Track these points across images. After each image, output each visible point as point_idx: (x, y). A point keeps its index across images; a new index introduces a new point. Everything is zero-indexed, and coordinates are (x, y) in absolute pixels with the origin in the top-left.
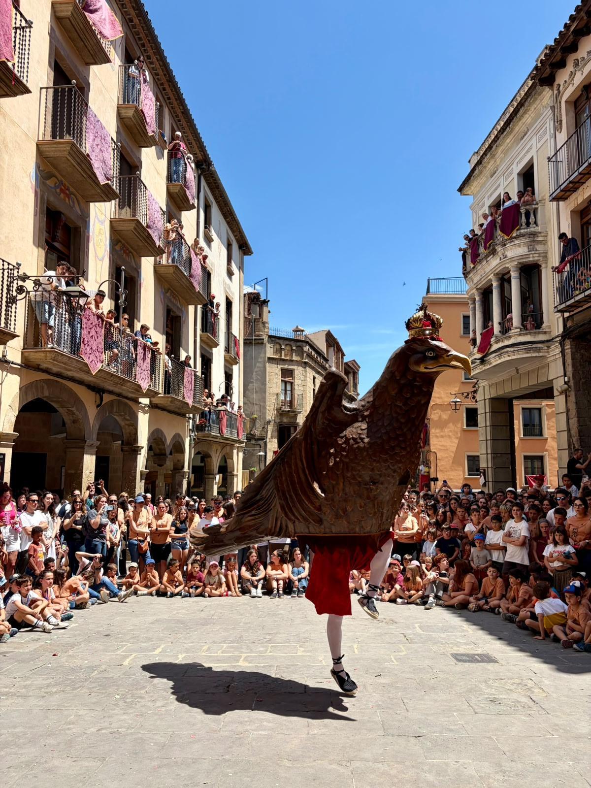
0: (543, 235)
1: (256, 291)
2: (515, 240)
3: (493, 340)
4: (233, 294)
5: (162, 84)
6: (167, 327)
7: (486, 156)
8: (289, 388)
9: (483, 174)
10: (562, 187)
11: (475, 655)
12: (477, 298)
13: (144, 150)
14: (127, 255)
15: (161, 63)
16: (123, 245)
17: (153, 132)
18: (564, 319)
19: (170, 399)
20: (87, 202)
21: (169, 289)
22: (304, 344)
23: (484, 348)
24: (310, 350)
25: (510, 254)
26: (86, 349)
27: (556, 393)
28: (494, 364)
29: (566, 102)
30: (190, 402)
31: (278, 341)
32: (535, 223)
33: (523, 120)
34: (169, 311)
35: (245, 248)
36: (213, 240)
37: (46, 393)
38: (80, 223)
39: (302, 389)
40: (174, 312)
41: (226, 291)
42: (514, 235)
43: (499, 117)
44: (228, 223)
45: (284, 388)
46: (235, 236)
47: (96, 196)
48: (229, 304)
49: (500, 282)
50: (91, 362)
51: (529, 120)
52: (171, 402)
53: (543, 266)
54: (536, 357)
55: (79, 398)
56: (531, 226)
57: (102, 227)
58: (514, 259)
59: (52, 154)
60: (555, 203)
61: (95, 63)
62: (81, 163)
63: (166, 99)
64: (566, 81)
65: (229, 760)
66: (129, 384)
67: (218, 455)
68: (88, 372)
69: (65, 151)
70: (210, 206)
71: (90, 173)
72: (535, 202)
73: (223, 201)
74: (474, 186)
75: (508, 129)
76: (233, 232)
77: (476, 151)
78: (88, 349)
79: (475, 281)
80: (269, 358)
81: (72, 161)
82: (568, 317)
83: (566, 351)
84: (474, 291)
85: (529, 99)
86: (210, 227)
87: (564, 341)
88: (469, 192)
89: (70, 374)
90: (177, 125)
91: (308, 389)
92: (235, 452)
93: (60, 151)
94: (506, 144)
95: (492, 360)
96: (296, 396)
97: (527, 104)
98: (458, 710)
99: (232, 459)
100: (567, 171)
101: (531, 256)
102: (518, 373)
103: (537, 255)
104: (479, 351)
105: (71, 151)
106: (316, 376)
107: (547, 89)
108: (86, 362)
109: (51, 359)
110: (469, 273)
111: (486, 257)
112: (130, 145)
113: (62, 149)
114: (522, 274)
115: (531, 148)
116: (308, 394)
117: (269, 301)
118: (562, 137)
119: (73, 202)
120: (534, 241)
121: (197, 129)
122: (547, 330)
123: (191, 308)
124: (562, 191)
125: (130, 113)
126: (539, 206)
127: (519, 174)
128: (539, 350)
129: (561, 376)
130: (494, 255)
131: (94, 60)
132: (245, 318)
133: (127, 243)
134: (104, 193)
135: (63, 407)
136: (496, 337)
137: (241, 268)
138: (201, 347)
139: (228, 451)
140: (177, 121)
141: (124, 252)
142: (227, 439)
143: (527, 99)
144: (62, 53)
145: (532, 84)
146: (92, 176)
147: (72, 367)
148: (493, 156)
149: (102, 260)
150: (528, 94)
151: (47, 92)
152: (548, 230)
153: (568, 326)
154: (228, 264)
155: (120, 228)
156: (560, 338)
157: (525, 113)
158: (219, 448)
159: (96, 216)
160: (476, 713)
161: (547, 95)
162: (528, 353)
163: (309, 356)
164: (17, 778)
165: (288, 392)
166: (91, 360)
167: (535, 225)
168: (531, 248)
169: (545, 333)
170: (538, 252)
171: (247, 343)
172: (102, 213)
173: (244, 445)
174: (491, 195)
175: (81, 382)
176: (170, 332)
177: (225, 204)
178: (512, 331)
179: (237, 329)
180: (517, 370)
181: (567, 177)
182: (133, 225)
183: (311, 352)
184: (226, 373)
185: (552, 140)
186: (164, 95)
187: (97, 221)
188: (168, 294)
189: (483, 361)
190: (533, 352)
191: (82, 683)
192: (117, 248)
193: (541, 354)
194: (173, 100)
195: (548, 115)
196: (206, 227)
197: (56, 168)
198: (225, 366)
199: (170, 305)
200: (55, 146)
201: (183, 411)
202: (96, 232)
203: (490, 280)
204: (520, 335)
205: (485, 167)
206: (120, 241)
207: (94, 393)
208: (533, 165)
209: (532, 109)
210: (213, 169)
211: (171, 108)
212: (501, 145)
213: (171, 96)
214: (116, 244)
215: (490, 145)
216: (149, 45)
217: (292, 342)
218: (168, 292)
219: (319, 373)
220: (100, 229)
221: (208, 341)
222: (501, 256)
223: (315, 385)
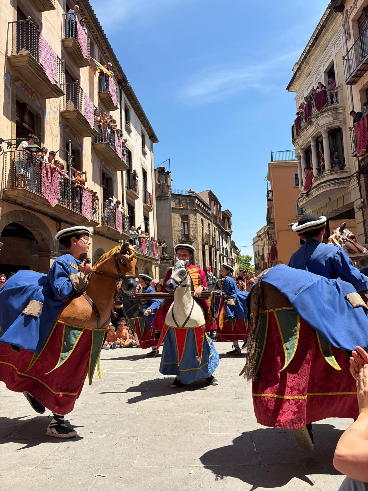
0: (342, 108)
1: (162, 166)
2: (324, 113)
3: (313, 180)
4: (147, 167)
5: (92, 29)
6: (103, 184)
7: (303, 63)
8: (186, 226)
9: (302, 76)
10: (353, 75)
12: (302, 155)
13: (81, 69)
14: (74, 135)
15: (90, 14)
16: (71, 129)
17: (87, 56)
18: (359, 161)
19: (107, 228)
20: (44, 98)
21: (103, 160)
22: (194, 198)
23: (308, 187)
24: (199, 202)
25: (321, 123)
26: (46, 190)
27: (356, 210)
28: (315, 195)
29: (352, 20)
30: (121, 230)
31: (178, 197)
32: (337, 101)
33: (326, 37)
34: (104, 174)
35: (153, 138)
36: (131, 131)
37: (22, 219)
38: (40, 112)
39: (195, 227)
40: (107, 175)
41: (142, 165)
42: (324, 110)
43: (310, 38)
44: (141, 121)
45: (183, 227)
46: (147, 130)
47: (49, 94)
48: (145, 173)
49: (316, 142)
50: (51, 199)
51: (329, 36)
52: (108, 230)
53: (343, 128)
54: (342, 188)
55: (45, 224)
56: (334, 103)
57: (56, 116)
58: (324, 126)
59: (17, 64)
60: (349, 86)
61: (45, 10)
62: (36, 70)
63: (95, 39)
64: (351, 7)
66: (77, 216)
67: (142, 268)
68: (49, 205)
69: (25, 61)
70: (129, 110)
71: (43, 77)
72: (336, 88)
73: (138, 107)
74: (297, 84)
75: (316, 43)
76: (145, 127)
77: (297, 62)
78: (48, 191)
79: (300, 144)
80: (173, 208)
81: (31, 69)
82: (361, 160)
83: (361, 182)
84: (300, 151)
85: (328, 22)
86: (129, 123)
87: (360, 175)
88: (294, 90)
89: (37, 207)
90: (104, 56)
91: (198, 227)
92: (153, 266)
93: (22, 62)
94: (315, 54)
95: (313, 193)
96: (191, 231)
97: (327, 25)
99: (152, 271)
100: (355, 63)
101: (335, 122)
102: (330, 201)
103: (339, 122)
104: (305, 189)
105: (29, 62)
106: (204, 218)
107: (339, 14)
108: (47, 198)
109: (23, 195)
110: (296, 139)
111: (306, 127)
112: (72, 66)
113: (24, 60)
114: (330, 136)
115: (331, 54)
116: (199, 230)
117: (171, 172)
118: (351, 43)
119: (35, 98)
120: (337, 113)
121: (116, 59)
122: (348, 170)
123: (119, 173)
124: (353, 77)
125: (71, 43)
126: (339, 90)
127: (325, 72)
128: (343, 183)
129: (359, 199)
130: (311, 125)
131: (44, 7)
132: (156, 184)
133: (73, 128)
134: (54, 91)
135: (35, 230)
136: (315, 178)
137: (152, 150)
138: (127, 199)
139: (149, 266)
140: (103, 54)
141: (72, 133)
142: (147, 257)
143: (327, 22)
144: (22, 2)
145: (330, 12)
146: (45, 79)
147: (38, 201)
148: (308, 63)
149: (56, 137)
150: (327, 19)
151: (12, 25)
152: (345, 105)
153: (362, 165)
154: (143, 148)
155: (68, 117)
156: (357, 174)
157: (326, 32)
158: (143, 264)
159: (51, 109)
161: (340, 18)
162: (336, 186)
163: (198, 206)
165: (185, 229)
166: (50, 197)
167: (337, 103)
168: (335, 118)
169: (347, 172)
170: (340, 120)
171: (158, 198)
172: (55, 107)
173: (159, 262)
174: (308, 89)
175: (45, 214)
176: (106, 188)
177: (139, 109)
178: (325, 173)
179: (151, 189)
180: (330, 199)
181: (356, 67)
182: (76, 114)
183: (199, 204)
184: (145, 216)
185: (345, 46)
186: (94, 36)
187: (51, 112)
188: (103, 163)
189: (307, 194)
190: (340, 185)
192: (67, 130)
193: (345, 186)
194: (100, 39)
195: (341, 30)
196: (126, 123)
197: (21, 74)
198: (144, 212)
199: (105, 170)
200: (19, 58)
201: (117, 238)
202: (52, 119)
203: (310, 142)
204: (330, 174)
205: (303, 71)
206: (68, 126)
207: (55, 222)
208: (333, 65)
209: (331, 28)
210: (129, 85)
211: (98, 45)
212: (312, 55)
213: (99, 37)
214: (66, 128)
215: (305, 56)
216: (82, 3)
217: (187, 197)
218: (103, 162)
219: (205, 217)
220: (54, 117)
221: (131, 195)
222: (316, 125)
223: (203, 225)
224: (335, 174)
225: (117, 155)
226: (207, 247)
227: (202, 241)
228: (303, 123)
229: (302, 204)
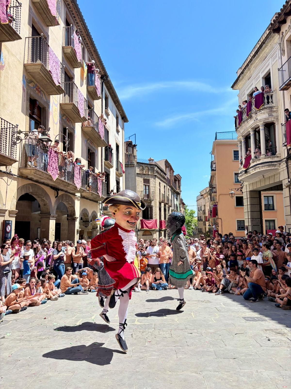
0: (276, 107)
1: (130, 140)
2: (262, 110)
3: (251, 161)
4: (119, 142)
5: (84, 37)
6: (88, 158)
7: (246, 69)
8: (147, 188)
9: (244, 79)
10: (286, 83)
11: (254, 317)
12: (243, 141)
13: (76, 69)
14: (69, 121)
15: (83, 26)
16: (67, 117)
17: (80, 60)
18: (287, 150)
19: (91, 194)
20: (49, 95)
21: (89, 139)
22: (155, 166)
23: (247, 165)
25: (259, 118)
26: (50, 168)
27: (284, 187)
29: (287, 41)
30: (100, 195)
31: (141, 165)
32: (272, 102)
33: (265, 51)
34: (89, 150)
35: (124, 119)
36: (109, 115)
37: (31, 191)
38: (45, 106)
39: (154, 188)
40: (91, 150)
41: (116, 140)
42: (261, 108)
43: (252, 50)
44: (116, 106)
45: (145, 188)
46: (120, 113)
47: (54, 92)
48: (117, 147)
49: (254, 132)
50: (53, 175)
51: (268, 51)
52: (91, 195)
53: (276, 123)
54: (273, 169)
55: (47, 193)
56: (270, 103)
57: (56, 108)
58: (261, 120)
59: (32, 71)
60: (282, 91)
61: (52, 26)
62: (46, 75)
63: (86, 44)
64: (286, 30)
65: (139, 372)
66: (71, 186)
68: (51, 180)
69: (38, 69)
70: (108, 98)
71: (50, 80)
72: (271, 92)
73: (114, 96)
74: (240, 84)
75: (257, 55)
76: (119, 111)
77: (240, 67)
79: (241, 132)
80: (137, 174)
81: (42, 74)
82: (289, 149)
83: (289, 166)
84: (241, 137)
85: (267, 40)
86: (108, 108)
87: (288, 160)
88: (237, 88)
89: (42, 181)
90: (91, 57)
91: (157, 189)
93: (36, 69)
94: (256, 63)
95: (251, 172)
96: (151, 192)
97: (266, 42)
98: (251, 345)
100: (288, 75)
101: (270, 118)
102: (264, 178)
103: (273, 118)
104: (244, 167)
105: (41, 69)
106: (161, 182)
107: (277, 34)
108: (50, 174)
109: (33, 173)
111: (247, 120)
112: (69, 67)
114: (266, 128)
115: (269, 65)
116: (157, 191)
117: (137, 145)
118: (285, 58)
119: (42, 95)
120: (271, 111)
121: (101, 59)
122: (279, 156)
123: (100, 149)
124: (286, 85)
125: (69, 51)
126: (274, 93)
127: (262, 78)
128: (275, 165)
129: (287, 179)
130: (251, 119)
131: (51, 24)
132: (125, 154)
133: (69, 116)
134: (57, 90)
135: (39, 197)
136: (253, 160)
137: (123, 128)
138: (105, 168)
140: (91, 55)
141: (67, 120)
143: (266, 40)
144: (36, 20)
145: (269, 32)
146: (52, 82)
147: (44, 177)
148: (249, 69)
149: (57, 124)
150: (267, 38)
151: (29, 39)
152: (278, 105)
153: (290, 153)
154: (117, 127)
155: (65, 108)
156: (286, 159)
157: (265, 47)
159: (53, 103)
160: (261, 346)
161: (276, 37)
162: (269, 167)
163: (157, 172)
164: (31, 382)
165: (147, 190)
166: (53, 174)
167: (272, 103)
168: (270, 115)
169: (278, 157)
170: (274, 116)
171: (127, 166)
172: (56, 101)
174: (248, 89)
175: (47, 185)
176: (90, 160)
177: (115, 97)
178: (261, 157)
179: (122, 159)
180: (264, 176)
181: (288, 78)
182: (72, 106)
183: (158, 170)
184: (117, 181)
185: (280, 60)
186: (85, 42)
187: (54, 105)
189: (246, 172)
190: (272, 167)
191: (57, 334)
192: (64, 118)
193: (276, 168)
194: (89, 45)
195: (278, 47)
196: (106, 108)
197: (34, 78)
198: (116, 178)
199: (89, 147)
200: (33, 66)
201: (96, 200)
202: (54, 110)
203: (249, 131)
204: (265, 158)
205: (245, 75)
206: (65, 115)
207: (54, 191)
208: (270, 73)
209: (269, 45)
210: (109, 79)
211: (88, 49)
212: (253, 64)
213: (89, 43)
214: (63, 116)
215: (248, 64)
216: (77, 17)
217: (149, 165)
218: (89, 141)
219: (162, 180)
220: (56, 109)
221: (108, 165)
222: (255, 119)
223: (160, 187)
224: (268, 158)
225: (100, 136)
226: (163, 205)
227: (159, 200)
228: (245, 116)
229: (241, 178)
